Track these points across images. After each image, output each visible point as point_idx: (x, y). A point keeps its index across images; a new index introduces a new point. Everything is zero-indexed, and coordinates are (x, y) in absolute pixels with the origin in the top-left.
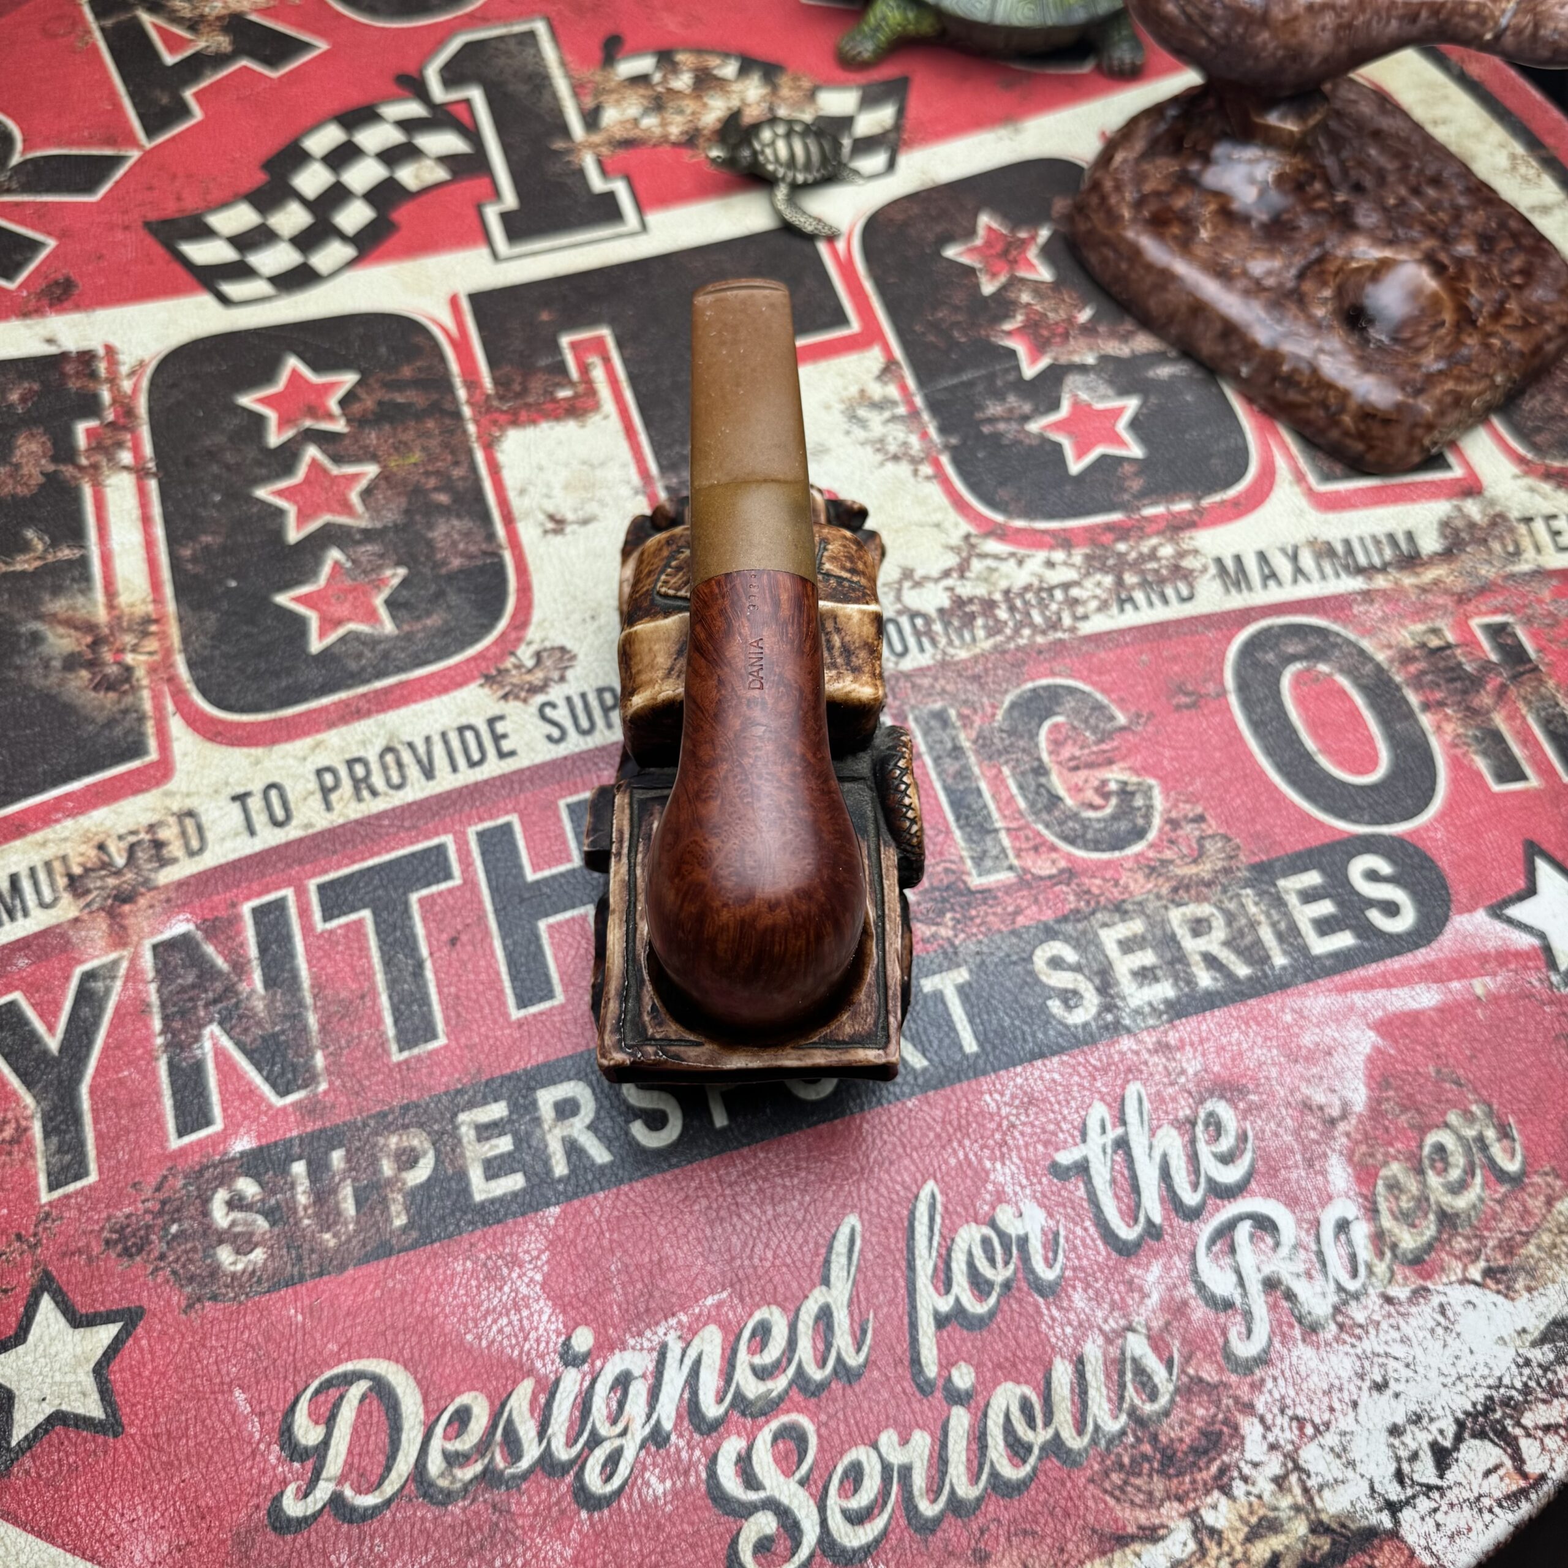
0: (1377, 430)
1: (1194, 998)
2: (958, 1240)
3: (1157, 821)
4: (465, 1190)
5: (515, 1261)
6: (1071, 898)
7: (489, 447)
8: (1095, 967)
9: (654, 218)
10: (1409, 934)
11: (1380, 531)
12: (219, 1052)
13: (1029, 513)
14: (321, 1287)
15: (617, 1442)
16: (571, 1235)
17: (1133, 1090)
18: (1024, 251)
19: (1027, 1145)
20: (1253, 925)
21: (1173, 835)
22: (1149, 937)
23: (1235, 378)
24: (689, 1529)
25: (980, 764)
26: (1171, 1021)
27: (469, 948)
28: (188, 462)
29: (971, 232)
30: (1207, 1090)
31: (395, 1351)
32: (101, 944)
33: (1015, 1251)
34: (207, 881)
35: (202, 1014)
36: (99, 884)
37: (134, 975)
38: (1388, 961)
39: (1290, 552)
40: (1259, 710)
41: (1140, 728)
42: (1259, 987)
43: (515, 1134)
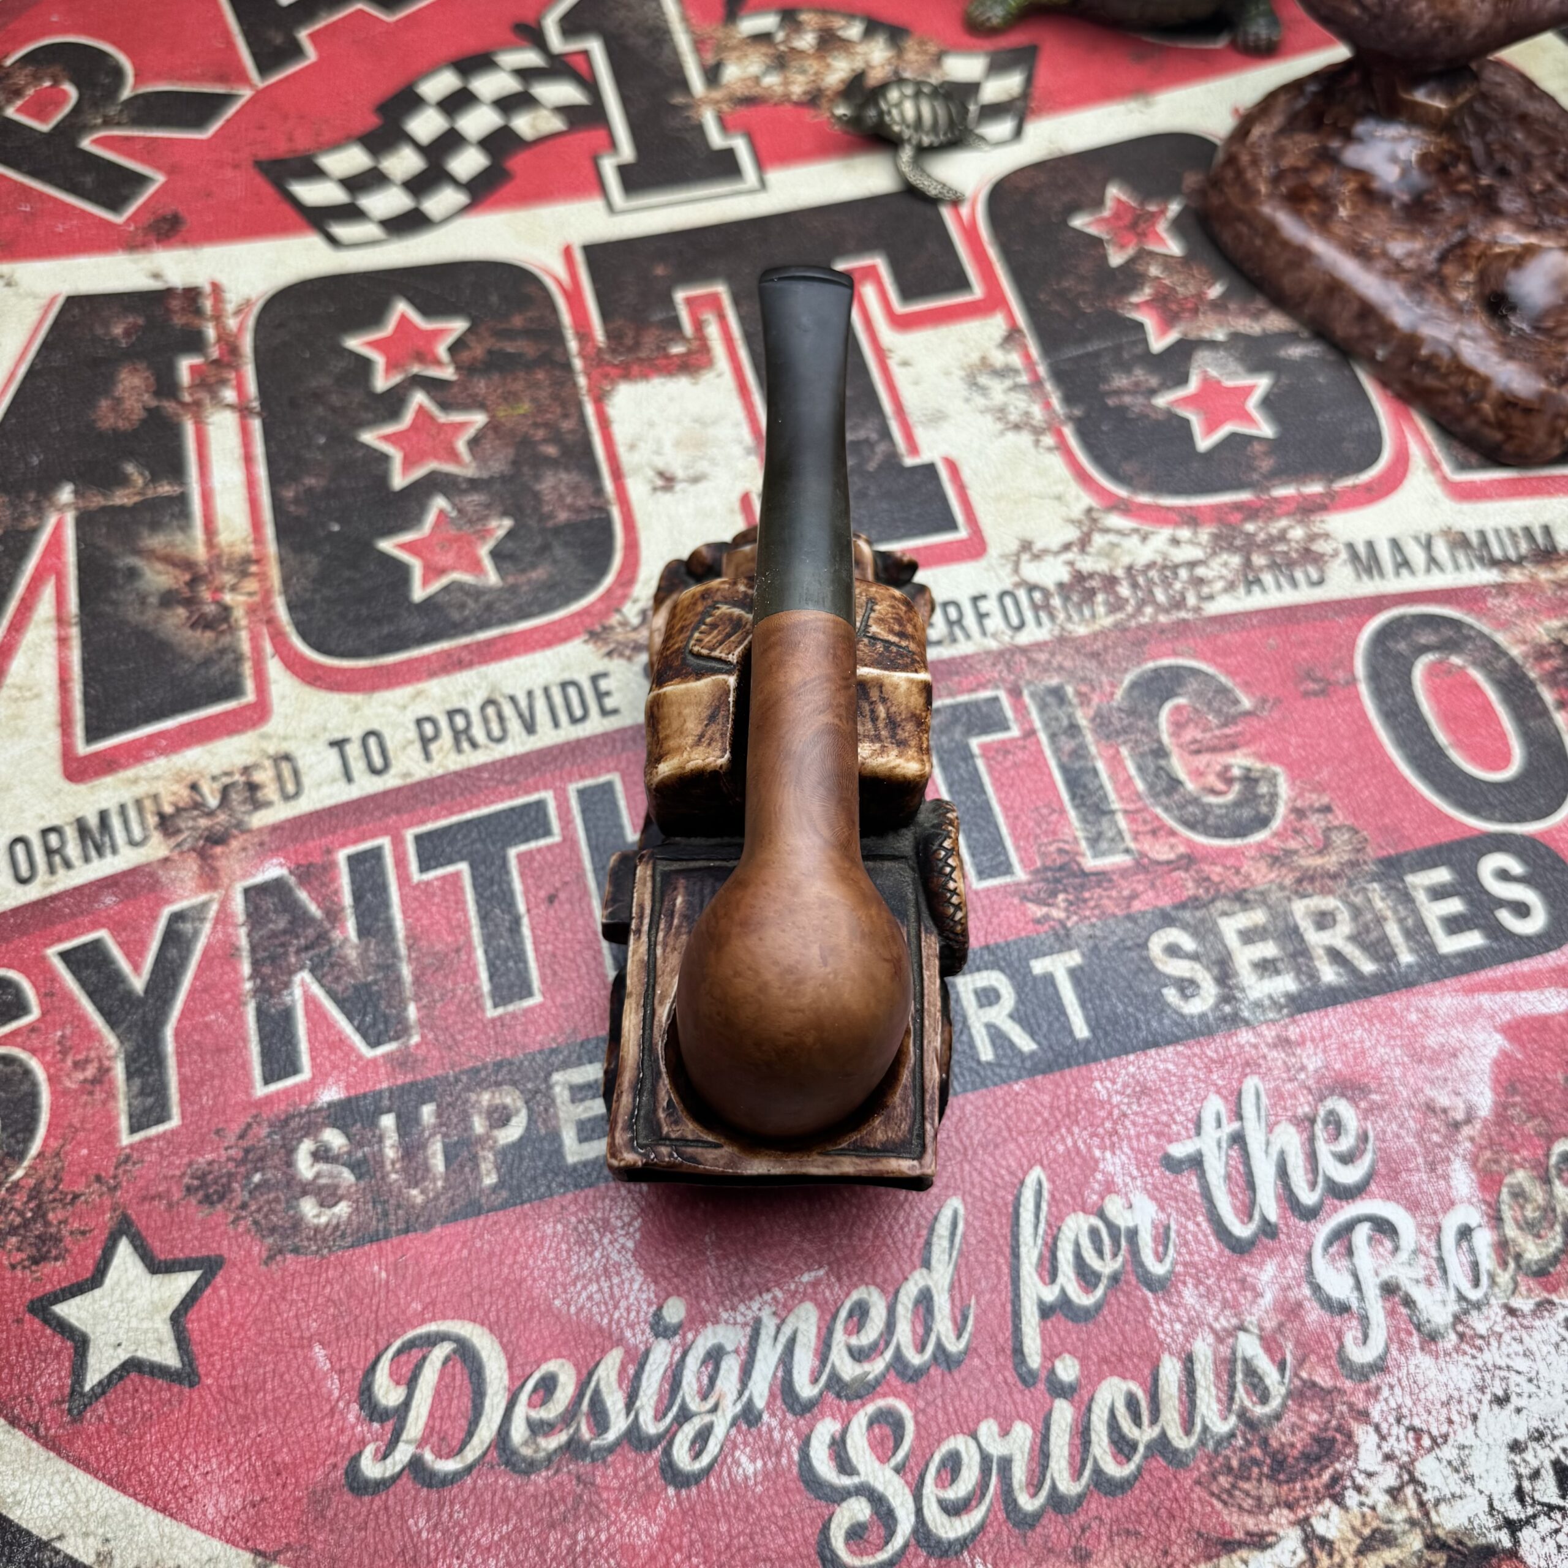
0: (1517, 419)
1: (1316, 993)
2: (1064, 1228)
3: (1281, 810)
4: (558, 1151)
5: (605, 1226)
6: (1190, 884)
7: (599, 401)
8: (1214, 956)
9: (776, 177)
10: (1539, 936)
11: (1517, 524)
12: (309, 1000)
13: (1154, 488)
14: (407, 1243)
15: (707, 1419)
16: (664, 1203)
17: (1251, 1084)
18: (1153, 225)
19: (1138, 1136)
20: (1380, 920)
21: (1298, 825)
22: (1271, 928)
23: (1370, 361)
24: (779, 1512)
25: (1097, 742)
27: (567, 906)
28: (293, 403)
29: (1099, 203)
30: (1328, 1087)
31: (481, 1313)
32: (191, 885)
33: (1124, 1243)
34: (303, 825)
35: (293, 960)
36: (190, 824)
37: (223, 918)
38: (1517, 964)
39: (1423, 539)
40: (1389, 700)
41: (1265, 713)
42: (1383, 984)
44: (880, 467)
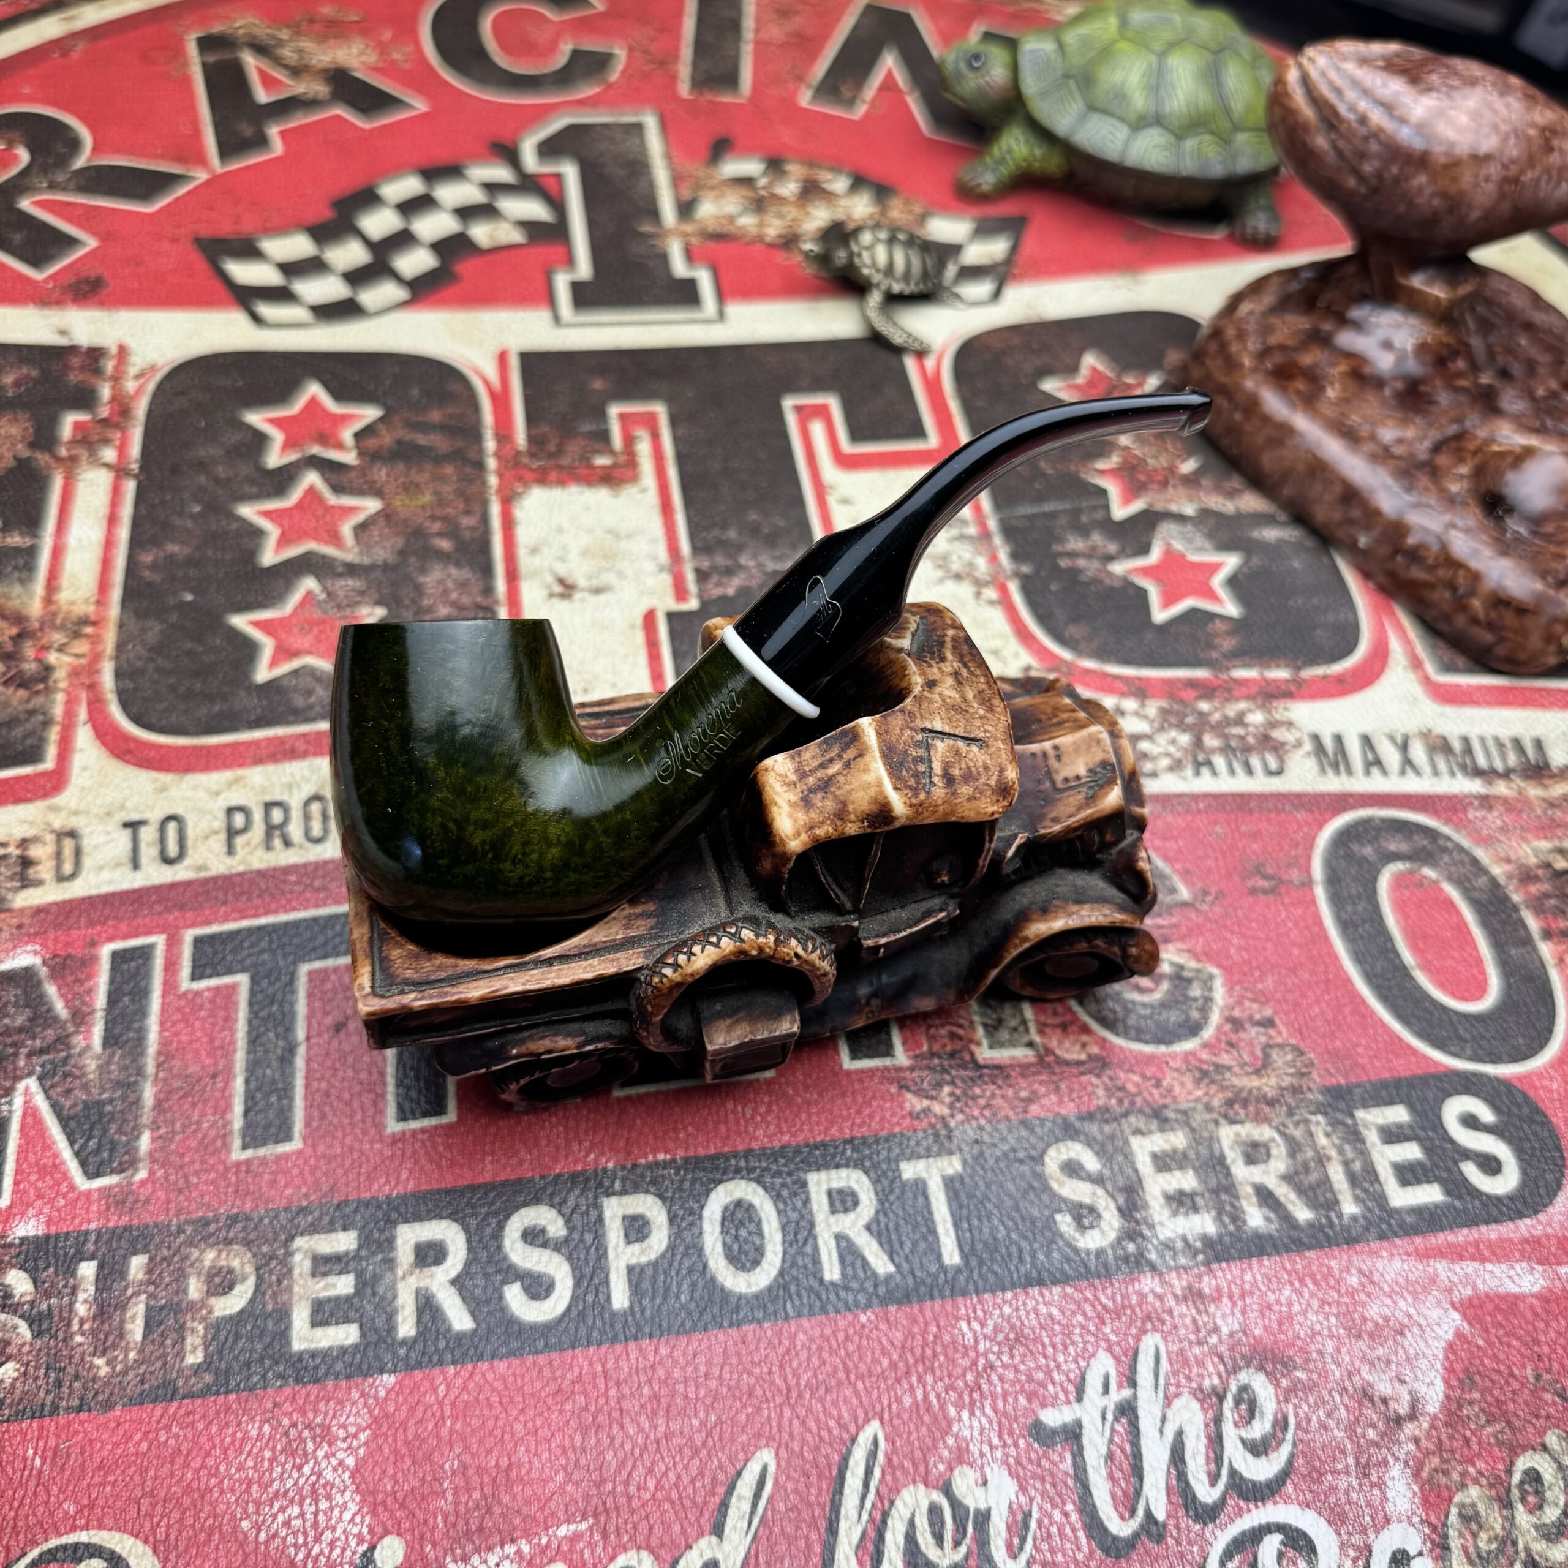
1: (1240, 1240)
2: (899, 1503)
3: (1215, 1017)
4: (283, 1334)
5: (325, 1436)
6: (1101, 1092)
7: (507, 503)
8: (1121, 1182)
9: (736, 310)
10: (1511, 1198)
11: (1506, 734)
12: (31, 1114)
13: (1102, 654)
14: (76, 1425)
16: (402, 1415)
17: (1150, 1343)
19: (1005, 1395)
20: (1322, 1160)
21: (1234, 1037)
22: (1192, 1155)
23: (1351, 549)
27: (355, 1039)
28: (175, 469)
29: (1073, 369)
30: (1243, 1356)
33: (970, 1529)
34: (72, 911)
35: (22, 1063)
38: (1483, 1228)
39: (1399, 740)
40: (1350, 908)
41: (1205, 907)
42: (1321, 1237)
43: (359, 1275)
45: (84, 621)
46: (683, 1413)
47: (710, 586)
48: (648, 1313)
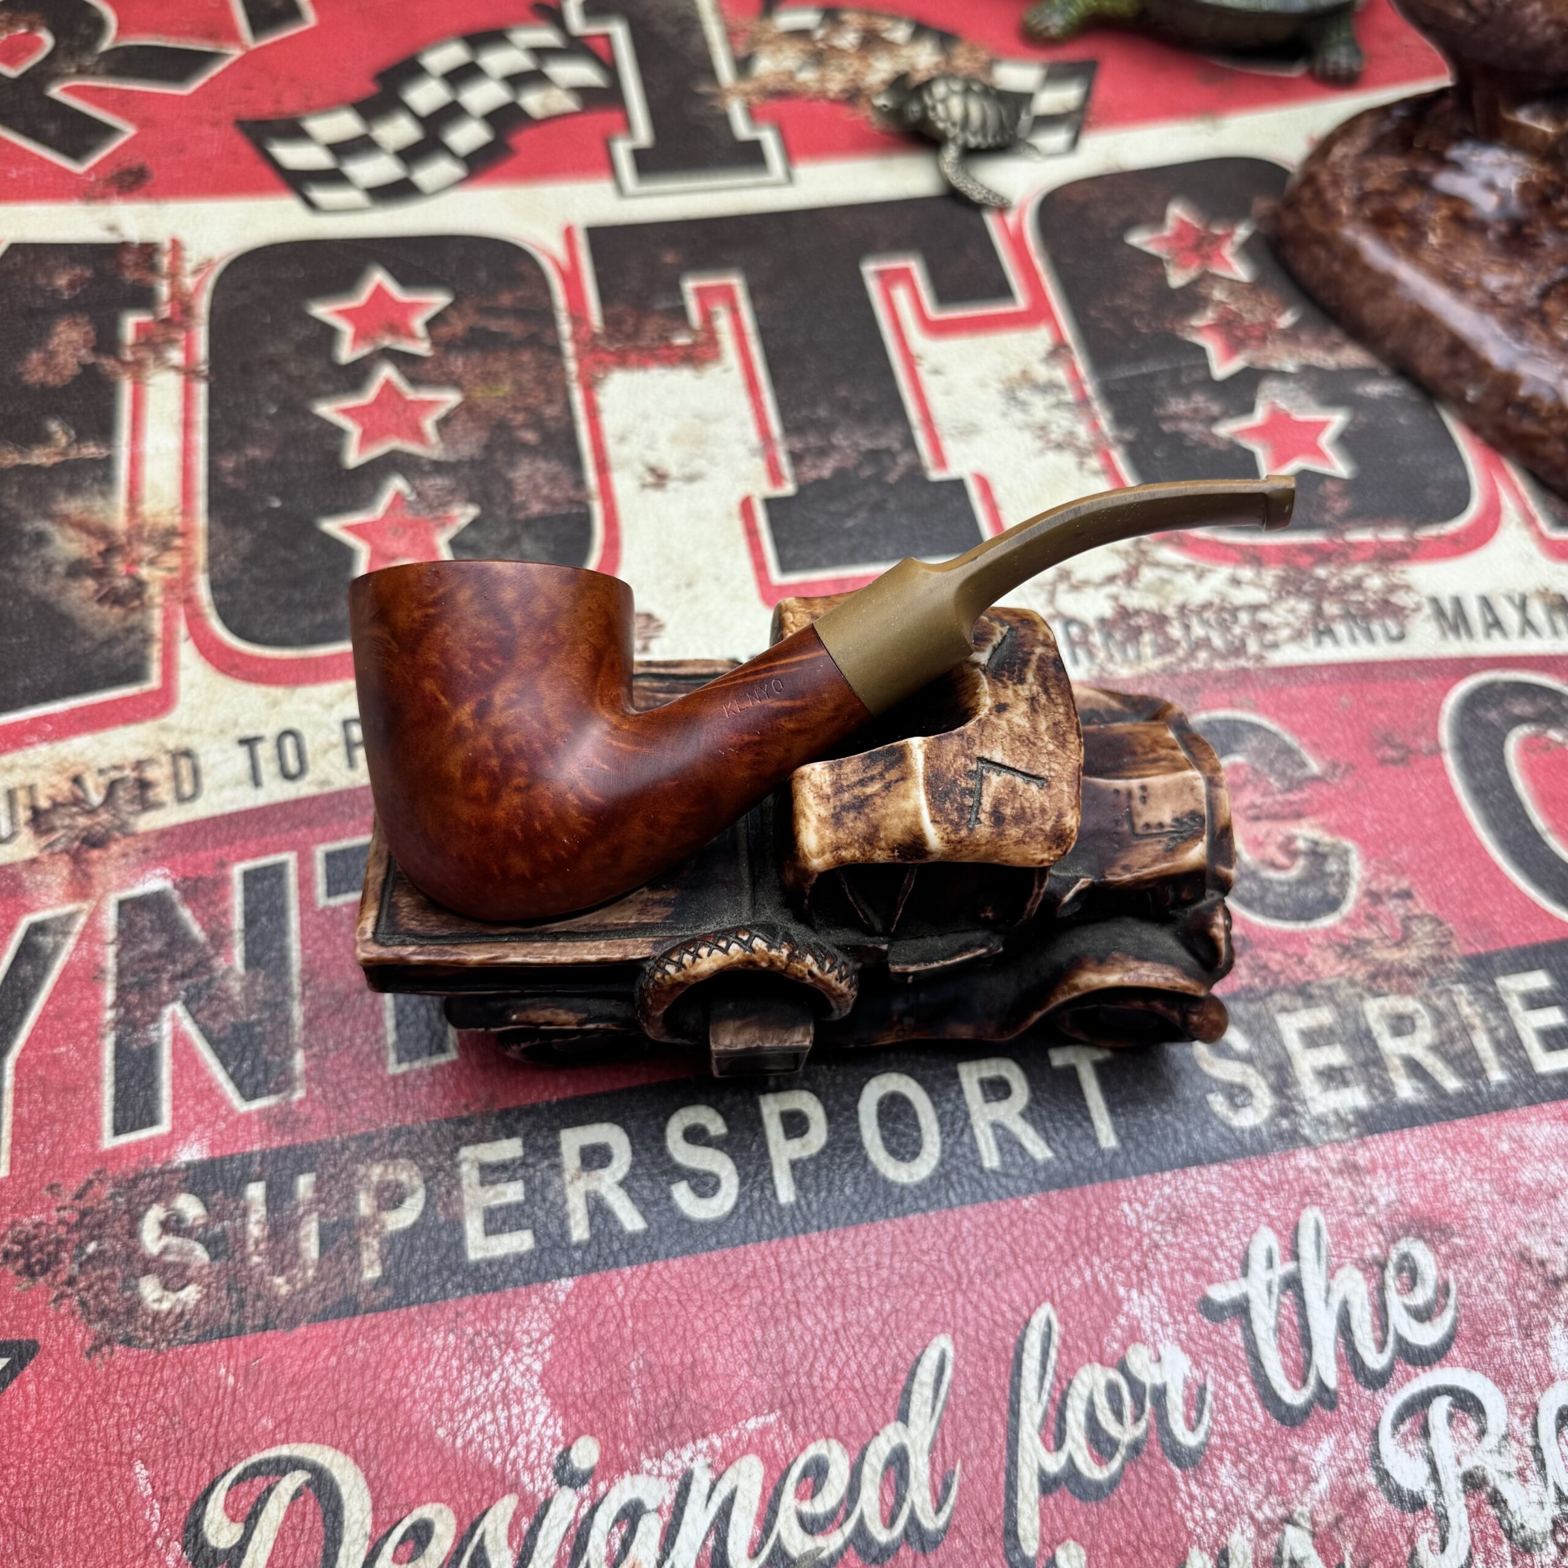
1: (1390, 1111)
2: (1076, 1383)
3: (1354, 892)
4: (458, 1245)
5: (510, 1342)
7: (589, 389)
8: (1270, 1060)
9: (805, 171)
12: (179, 1038)
14: (264, 1343)
16: (584, 1318)
17: (1311, 1216)
18: (1219, 248)
19: (1172, 1272)
20: (1466, 1029)
21: (1372, 911)
22: (1339, 1031)
23: (1459, 402)
26: (1360, 1136)
28: (246, 369)
29: (1158, 220)
30: (1401, 1226)
31: (346, 1438)
32: (59, 892)
33: (1148, 1405)
34: (196, 833)
35: (165, 989)
36: (67, 822)
37: (91, 933)
39: (1517, 600)
40: (1479, 775)
41: (1336, 780)
42: (1470, 1105)
43: (528, 1182)
44: (902, 479)
45: (171, 532)
46: (858, 1303)
47: (805, 469)
48: (814, 1206)
